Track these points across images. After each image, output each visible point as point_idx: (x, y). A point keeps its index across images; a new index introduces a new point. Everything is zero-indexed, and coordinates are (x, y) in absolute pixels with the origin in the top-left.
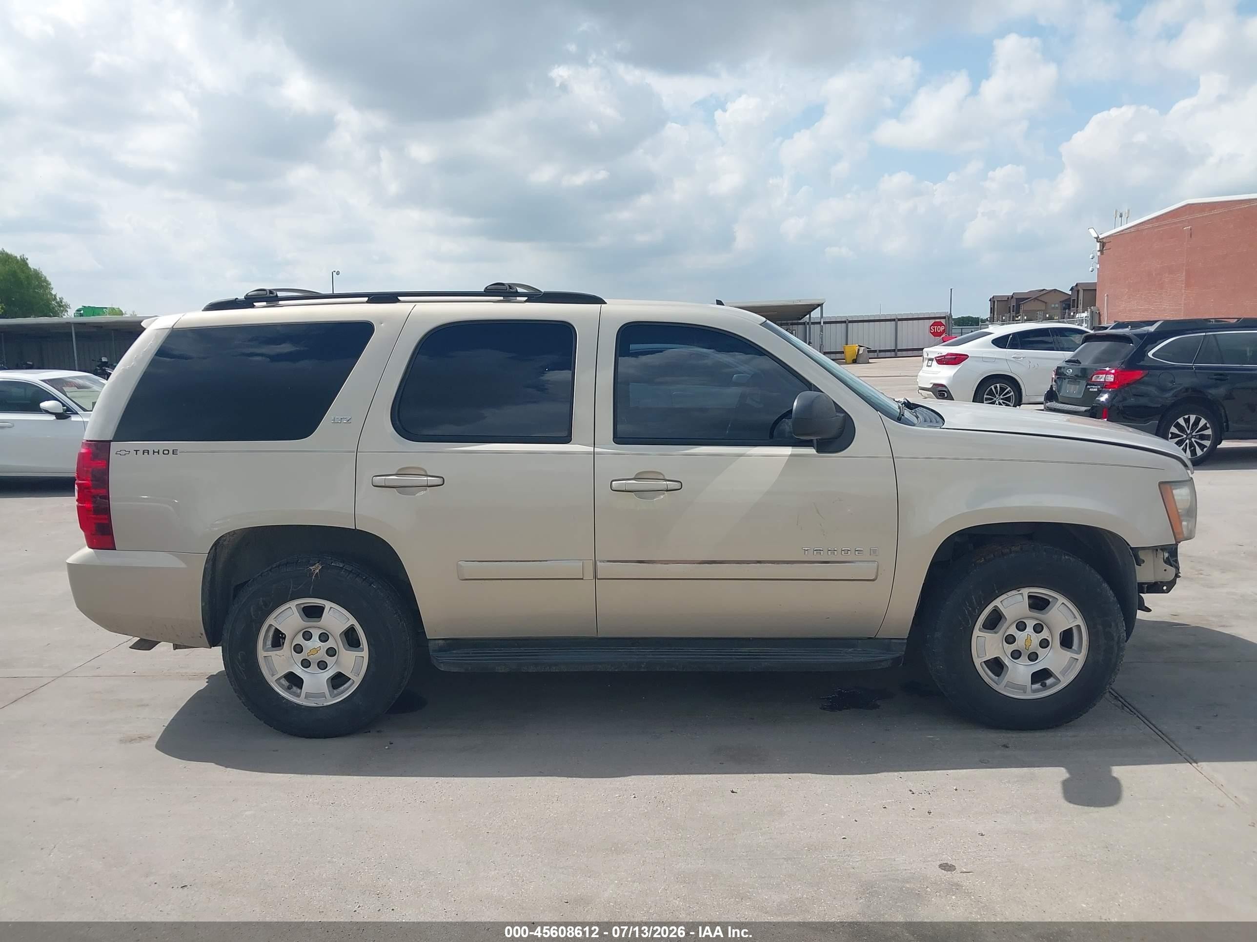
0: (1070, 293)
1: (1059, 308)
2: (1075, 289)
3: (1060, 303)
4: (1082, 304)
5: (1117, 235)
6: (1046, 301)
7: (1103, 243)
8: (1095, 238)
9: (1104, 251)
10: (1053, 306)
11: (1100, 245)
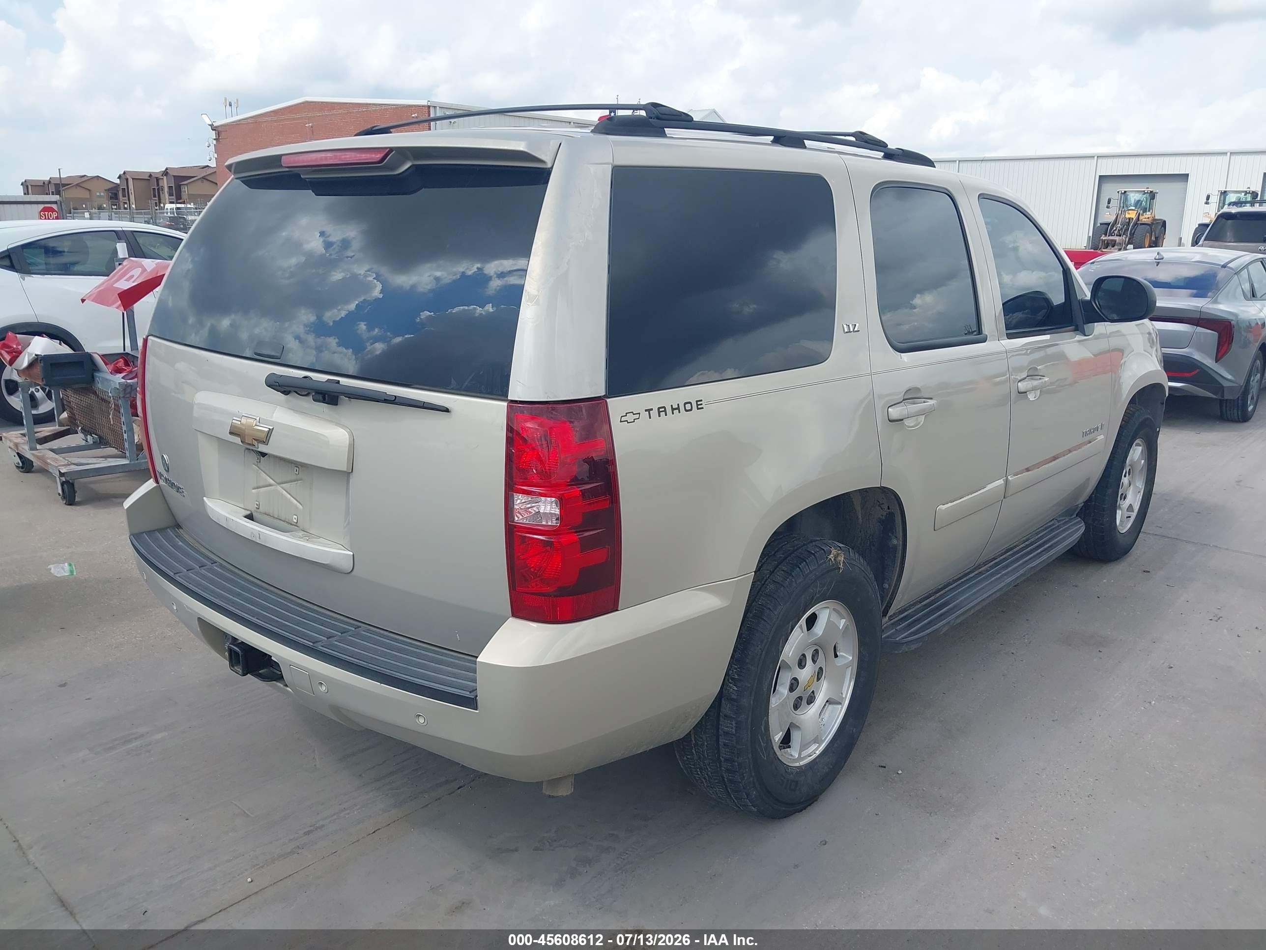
0: (118, 181)
1: (105, 197)
2: (123, 177)
3: (105, 192)
4: (133, 193)
5: (233, 125)
6: (90, 189)
7: (218, 130)
8: (210, 125)
9: (221, 140)
10: (98, 194)
11: (216, 133)
